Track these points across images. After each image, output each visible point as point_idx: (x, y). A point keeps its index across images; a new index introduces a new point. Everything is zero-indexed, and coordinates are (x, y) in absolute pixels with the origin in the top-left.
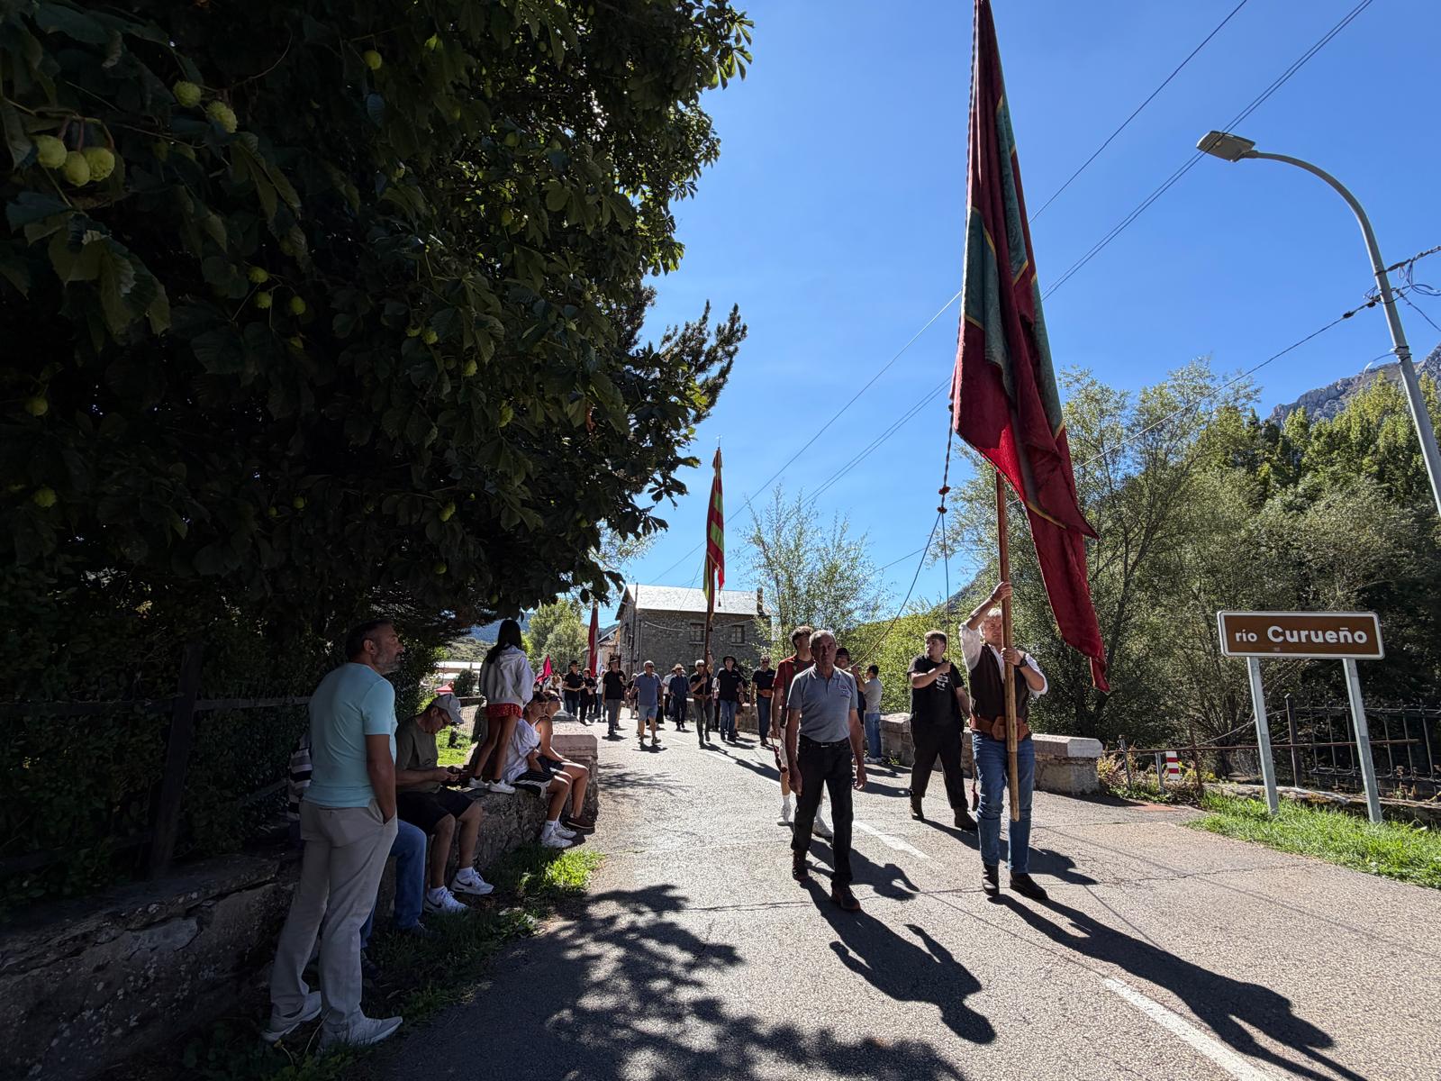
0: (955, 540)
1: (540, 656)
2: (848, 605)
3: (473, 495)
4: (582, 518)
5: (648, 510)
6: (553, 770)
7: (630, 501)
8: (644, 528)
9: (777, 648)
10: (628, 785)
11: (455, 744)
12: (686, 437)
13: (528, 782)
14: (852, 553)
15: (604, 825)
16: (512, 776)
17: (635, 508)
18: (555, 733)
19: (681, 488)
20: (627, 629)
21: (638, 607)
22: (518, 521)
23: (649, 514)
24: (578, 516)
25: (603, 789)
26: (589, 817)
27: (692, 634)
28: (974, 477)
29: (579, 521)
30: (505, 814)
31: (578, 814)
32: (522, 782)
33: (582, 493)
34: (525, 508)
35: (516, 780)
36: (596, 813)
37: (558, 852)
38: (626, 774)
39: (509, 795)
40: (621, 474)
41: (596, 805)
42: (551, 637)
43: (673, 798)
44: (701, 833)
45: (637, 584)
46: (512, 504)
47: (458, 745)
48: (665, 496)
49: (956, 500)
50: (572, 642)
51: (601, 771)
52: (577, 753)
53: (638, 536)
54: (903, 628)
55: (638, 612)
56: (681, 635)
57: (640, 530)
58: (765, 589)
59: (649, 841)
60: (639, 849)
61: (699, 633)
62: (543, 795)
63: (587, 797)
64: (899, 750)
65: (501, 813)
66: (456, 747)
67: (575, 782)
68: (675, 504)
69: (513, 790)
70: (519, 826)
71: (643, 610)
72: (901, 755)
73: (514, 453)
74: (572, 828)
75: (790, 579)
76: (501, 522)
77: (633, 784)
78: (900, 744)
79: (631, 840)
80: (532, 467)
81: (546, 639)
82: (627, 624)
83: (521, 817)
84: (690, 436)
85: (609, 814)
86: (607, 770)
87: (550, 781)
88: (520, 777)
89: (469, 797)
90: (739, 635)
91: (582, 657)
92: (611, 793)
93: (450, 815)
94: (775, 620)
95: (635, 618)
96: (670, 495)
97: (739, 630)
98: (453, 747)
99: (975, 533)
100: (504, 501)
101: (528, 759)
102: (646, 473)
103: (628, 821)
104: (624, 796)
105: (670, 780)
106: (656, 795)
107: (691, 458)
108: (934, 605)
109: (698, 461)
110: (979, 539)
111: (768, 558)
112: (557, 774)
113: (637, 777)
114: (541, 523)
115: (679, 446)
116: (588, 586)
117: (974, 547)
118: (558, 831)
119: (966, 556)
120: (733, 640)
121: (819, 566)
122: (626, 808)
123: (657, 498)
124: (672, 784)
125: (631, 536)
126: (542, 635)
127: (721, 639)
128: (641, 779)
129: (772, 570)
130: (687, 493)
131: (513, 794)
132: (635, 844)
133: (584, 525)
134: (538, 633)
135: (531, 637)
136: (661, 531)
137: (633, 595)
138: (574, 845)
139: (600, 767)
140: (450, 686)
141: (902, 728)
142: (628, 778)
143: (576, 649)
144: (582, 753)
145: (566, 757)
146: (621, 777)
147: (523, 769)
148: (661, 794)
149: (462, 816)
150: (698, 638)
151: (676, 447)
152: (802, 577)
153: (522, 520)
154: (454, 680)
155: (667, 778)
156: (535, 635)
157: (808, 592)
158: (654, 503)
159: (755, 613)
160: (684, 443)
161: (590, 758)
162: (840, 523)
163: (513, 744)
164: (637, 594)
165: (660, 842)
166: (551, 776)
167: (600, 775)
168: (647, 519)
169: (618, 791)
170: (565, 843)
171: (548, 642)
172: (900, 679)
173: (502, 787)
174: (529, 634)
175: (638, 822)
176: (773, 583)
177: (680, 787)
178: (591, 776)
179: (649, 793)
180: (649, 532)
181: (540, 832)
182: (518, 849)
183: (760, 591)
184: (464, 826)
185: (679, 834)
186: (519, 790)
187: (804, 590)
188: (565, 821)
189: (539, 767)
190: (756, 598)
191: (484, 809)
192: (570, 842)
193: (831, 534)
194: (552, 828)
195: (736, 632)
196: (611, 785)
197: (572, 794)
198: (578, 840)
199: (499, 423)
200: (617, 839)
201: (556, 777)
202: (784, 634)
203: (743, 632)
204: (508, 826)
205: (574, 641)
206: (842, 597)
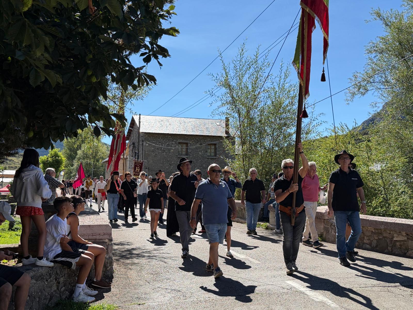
0: (368, 82)
1: (72, 165)
2: (289, 130)
3: (9, 58)
4: (92, 75)
5: (141, 68)
6: (81, 250)
7: (128, 62)
8: (139, 81)
9: (239, 160)
10: (135, 257)
11: (14, 228)
12: (168, 12)
13: (63, 259)
14: (292, 93)
15: (118, 285)
16: (51, 255)
17: (131, 67)
18: (80, 224)
19: (164, 52)
20: (134, 147)
21: (141, 131)
22: (43, 79)
23: (142, 71)
24: (90, 73)
25: (117, 260)
26: (107, 280)
27: (180, 150)
28: (384, 34)
29: (90, 77)
30: (47, 281)
31: (99, 279)
32: (59, 259)
33: (91, 56)
34: (47, 70)
35: (55, 258)
36: (112, 277)
37: (85, 305)
38: (133, 249)
39: (49, 267)
40: (119, 41)
41: (112, 272)
42: (79, 152)
43: (165, 265)
44: (184, 290)
45: (140, 115)
46: (37, 67)
47: (16, 228)
48: (153, 59)
49: (371, 52)
50: (95, 156)
51: (115, 247)
52: (98, 237)
53: (135, 88)
54: (328, 145)
55: (141, 135)
56: (172, 151)
57: (136, 82)
58: (231, 120)
59: (148, 296)
60: (142, 302)
61: (184, 150)
62: (74, 267)
63: (105, 266)
64: (322, 231)
65: (45, 280)
66: (14, 230)
67: (96, 258)
68: (161, 65)
69: (52, 264)
70: (58, 289)
71: (145, 133)
72: (323, 235)
73: (34, 31)
74: (95, 288)
75: (248, 112)
76: (30, 81)
77: (138, 256)
78: (322, 227)
79: (136, 296)
80: (48, 42)
81: (76, 154)
82: (134, 144)
83: (59, 283)
84: (171, 12)
85: (121, 278)
86: (120, 247)
87: (79, 258)
88: (58, 256)
89: (21, 270)
90: (213, 151)
91: (102, 166)
92: (123, 262)
93: (8, 283)
94: (237, 140)
95: (139, 139)
96: (156, 58)
97: (213, 147)
98: (12, 230)
99: (384, 76)
100: (31, 65)
101: (62, 244)
102: (138, 41)
103: (134, 282)
104: (133, 264)
105: (163, 253)
106: (153, 263)
107: (171, 29)
108: (351, 128)
109: (177, 31)
110: (386, 80)
111: (233, 97)
112: (83, 253)
113: (141, 251)
114: (61, 81)
115: (163, 19)
116: (100, 124)
117: (382, 87)
118: (85, 291)
119: (376, 93)
120: (209, 154)
121: (269, 102)
122: (133, 274)
123: (147, 60)
124: (165, 255)
125: (130, 88)
126: (73, 151)
127: (200, 153)
128: (143, 252)
129: (236, 106)
130: (169, 56)
131: (53, 267)
132: (139, 298)
133: (94, 80)
134: (70, 150)
135: (66, 153)
136: (151, 84)
137: (137, 122)
138: (96, 300)
139: (115, 244)
140: (8, 187)
141: (324, 216)
142: (134, 252)
143: (98, 161)
144: (101, 237)
145: (89, 240)
146: (130, 252)
147: (59, 250)
148: (158, 263)
149: (17, 283)
150: (184, 153)
151: (161, 20)
152: (256, 111)
153: (46, 78)
154: (11, 183)
155: (162, 251)
156: (68, 151)
157: (260, 121)
158: (145, 64)
159: (224, 135)
160: (167, 17)
161: (107, 241)
162: (284, 70)
163: (50, 234)
164: (140, 122)
165: (156, 297)
166: (79, 255)
167: (115, 250)
168: (141, 75)
169: (128, 261)
170: (90, 299)
171: (78, 156)
172: (325, 181)
173: (44, 262)
174: (64, 151)
175: (141, 283)
176: (236, 115)
177: (170, 258)
178: (107, 253)
179: (149, 262)
180: (143, 85)
181: (72, 292)
182: (57, 304)
183: (227, 120)
184: (17, 290)
185: (169, 291)
186: (56, 265)
187: (257, 120)
188: (90, 284)
189: (70, 249)
190: (224, 125)
191: (32, 278)
192: (94, 299)
193: (278, 79)
194: (81, 289)
195: (211, 149)
196: (123, 257)
197: (95, 265)
198: (99, 297)
199: (22, 9)
200: (126, 296)
201: (82, 255)
202: (243, 151)
203: (215, 149)
204: (49, 289)
205: (96, 155)
206: (285, 125)
